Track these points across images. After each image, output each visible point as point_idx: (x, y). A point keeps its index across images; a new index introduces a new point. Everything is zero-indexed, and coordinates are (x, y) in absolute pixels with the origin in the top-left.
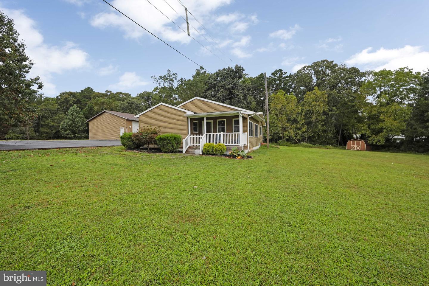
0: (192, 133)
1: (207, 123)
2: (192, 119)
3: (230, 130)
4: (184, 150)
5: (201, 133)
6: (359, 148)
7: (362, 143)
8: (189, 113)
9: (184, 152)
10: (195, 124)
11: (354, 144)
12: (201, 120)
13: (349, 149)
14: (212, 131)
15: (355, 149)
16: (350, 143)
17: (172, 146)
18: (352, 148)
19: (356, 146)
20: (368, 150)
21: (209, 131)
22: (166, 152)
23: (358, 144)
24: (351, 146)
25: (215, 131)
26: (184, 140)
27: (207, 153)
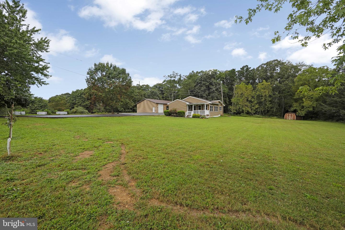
0: (188, 110)
1: (194, 106)
2: (188, 105)
3: (203, 109)
4: (186, 116)
5: (192, 110)
6: (292, 118)
7: (293, 115)
8: (188, 103)
9: (186, 117)
10: (190, 107)
11: (289, 116)
12: (192, 106)
13: (286, 119)
14: (196, 109)
15: (290, 119)
16: (286, 115)
17: (182, 115)
18: (288, 118)
19: (290, 117)
20: (297, 119)
21: (195, 109)
22: (180, 117)
23: (291, 116)
24: (287, 117)
25: (197, 110)
26: (186, 113)
27: (194, 117)
